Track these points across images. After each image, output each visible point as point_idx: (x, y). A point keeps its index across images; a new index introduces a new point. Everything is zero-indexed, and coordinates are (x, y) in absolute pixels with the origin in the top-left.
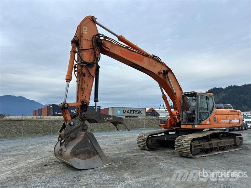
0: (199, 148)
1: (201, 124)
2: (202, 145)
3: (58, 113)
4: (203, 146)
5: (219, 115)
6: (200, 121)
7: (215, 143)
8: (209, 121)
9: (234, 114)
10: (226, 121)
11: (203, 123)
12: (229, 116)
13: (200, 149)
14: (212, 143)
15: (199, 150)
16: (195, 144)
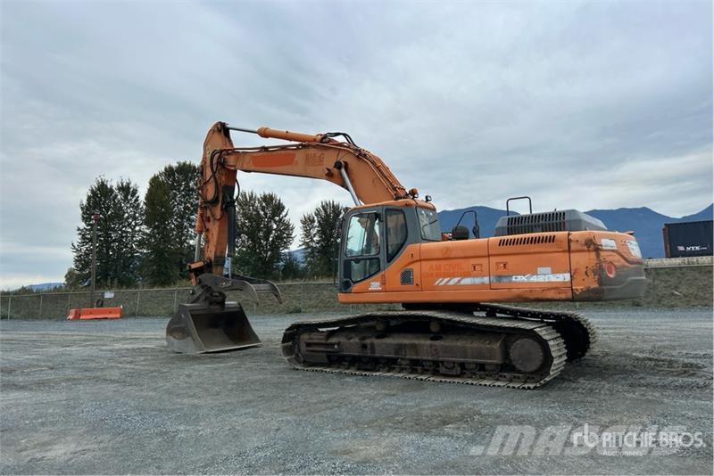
0: (322, 349)
1: (349, 290)
2: (333, 345)
3: (688, 249)
4: (336, 347)
5: (434, 263)
6: (347, 282)
7: (388, 345)
8: (378, 284)
9: (532, 250)
10: (467, 281)
11: (355, 288)
12: (493, 260)
13: (326, 352)
14: (372, 344)
15: (324, 355)
16: (311, 339)
